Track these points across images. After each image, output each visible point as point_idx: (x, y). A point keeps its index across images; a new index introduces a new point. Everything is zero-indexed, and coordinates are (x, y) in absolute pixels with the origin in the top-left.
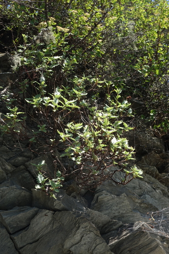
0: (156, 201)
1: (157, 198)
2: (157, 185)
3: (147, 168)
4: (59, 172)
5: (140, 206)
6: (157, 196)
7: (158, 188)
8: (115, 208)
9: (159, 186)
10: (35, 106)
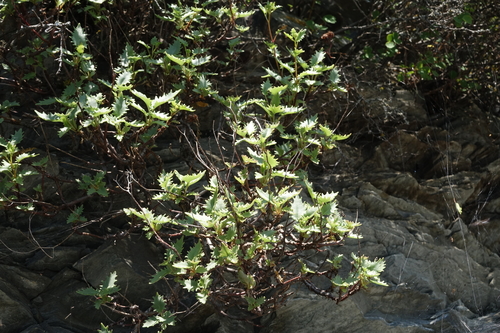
0: (420, 262)
1: (419, 254)
2: (418, 218)
3: (390, 180)
4: (160, 298)
5: (383, 300)
6: (421, 250)
7: (421, 224)
8: (321, 321)
9: (423, 219)
10: (64, 130)
